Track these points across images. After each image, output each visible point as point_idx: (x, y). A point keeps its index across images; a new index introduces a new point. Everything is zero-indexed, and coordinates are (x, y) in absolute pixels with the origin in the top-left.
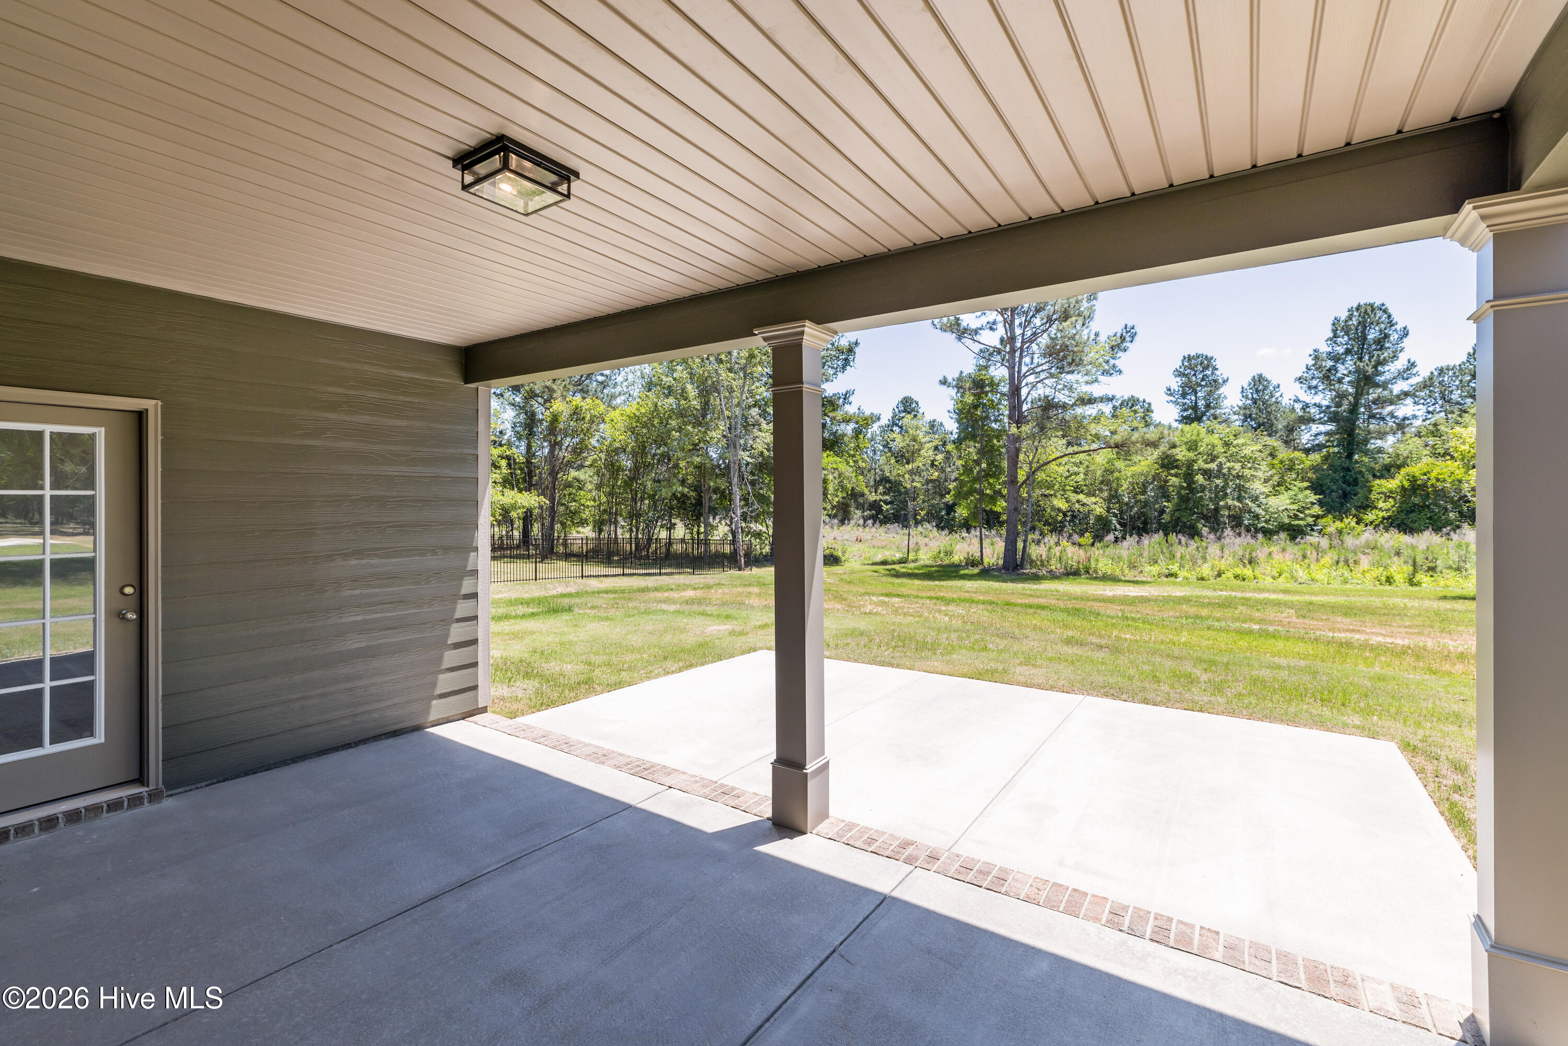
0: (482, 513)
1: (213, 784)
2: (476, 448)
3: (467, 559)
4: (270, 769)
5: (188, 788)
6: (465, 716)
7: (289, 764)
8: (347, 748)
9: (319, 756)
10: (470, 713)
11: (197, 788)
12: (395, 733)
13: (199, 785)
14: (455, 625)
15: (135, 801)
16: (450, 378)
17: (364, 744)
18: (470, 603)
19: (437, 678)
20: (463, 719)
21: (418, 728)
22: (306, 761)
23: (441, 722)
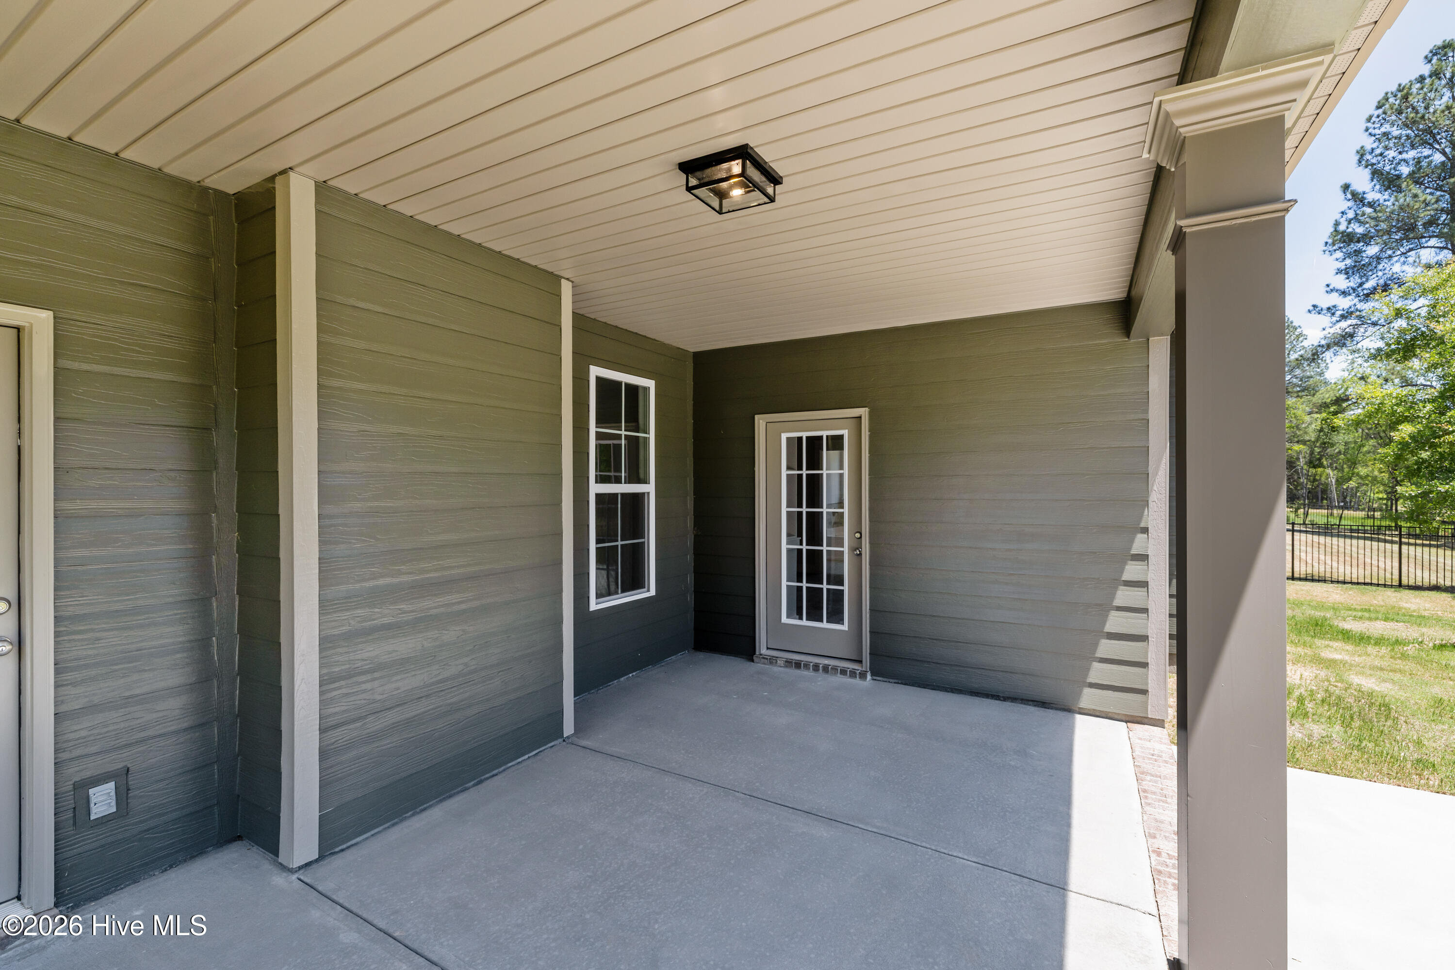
0: (1155, 488)
1: (898, 683)
2: (1146, 411)
3: (1132, 541)
4: (935, 690)
5: (885, 679)
6: (1130, 719)
7: (949, 692)
8: (996, 699)
9: (972, 695)
10: (1139, 719)
11: (889, 682)
12: (1043, 704)
13: (891, 680)
14: (1113, 613)
15: (853, 674)
16: (1111, 338)
17: (1012, 702)
18: (1139, 592)
19: (1090, 665)
20: (1126, 722)
21: (1069, 710)
22: (961, 695)
23: (1098, 714)
